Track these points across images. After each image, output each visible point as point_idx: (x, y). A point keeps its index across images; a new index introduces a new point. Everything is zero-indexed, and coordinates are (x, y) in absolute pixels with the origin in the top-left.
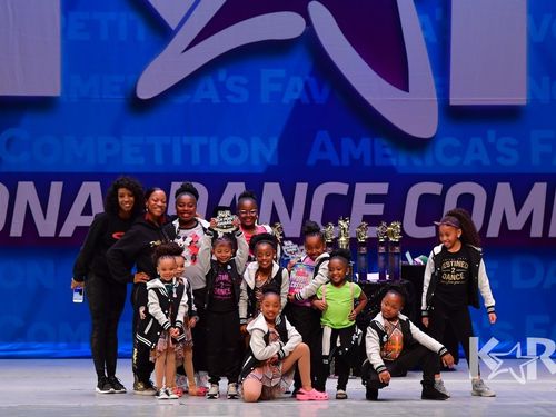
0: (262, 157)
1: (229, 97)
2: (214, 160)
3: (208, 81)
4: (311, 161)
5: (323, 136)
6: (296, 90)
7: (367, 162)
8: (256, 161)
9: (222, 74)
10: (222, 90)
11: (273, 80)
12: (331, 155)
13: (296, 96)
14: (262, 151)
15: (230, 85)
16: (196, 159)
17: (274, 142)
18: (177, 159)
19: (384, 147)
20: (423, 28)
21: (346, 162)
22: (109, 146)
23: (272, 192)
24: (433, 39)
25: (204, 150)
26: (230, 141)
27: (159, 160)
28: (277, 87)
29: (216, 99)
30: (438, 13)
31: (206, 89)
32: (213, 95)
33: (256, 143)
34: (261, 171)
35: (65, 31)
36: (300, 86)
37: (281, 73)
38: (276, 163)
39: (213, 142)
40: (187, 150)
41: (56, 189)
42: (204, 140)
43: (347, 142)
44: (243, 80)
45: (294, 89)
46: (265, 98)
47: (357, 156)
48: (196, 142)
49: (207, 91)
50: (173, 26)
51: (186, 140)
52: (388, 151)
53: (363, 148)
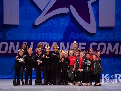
0: (60, 37)
1: (53, 25)
2: (50, 38)
3: (49, 22)
4: (70, 38)
5: (73, 33)
6: (67, 24)
7: (82, 38)
8: (59, 38)
9: (52, 20)
10: (52, 23)
11: (62, 22)
12: (74, 37)
13: (67, 25)
14: (60, 36)
15: (54, 23)
16: (47, 38)
17: (63, 34)
18: (43, 38)
19: (85, 35)
20: (93, 11)
21: (77, 38)
22: (29, 35)
23: (62, 44)
24: (95, 13)
25: (48, 36)
26: (54, 34)
27: (39, 38)
28: (63, 23)
29: (51, 26)
30: (97, 8)
31: (49, 23)
32: (50, 25)
33: (59, 35)
34: (60, 40)
35: (20, 11)
36: (68, 23)
37: (64, 20)
38: (63, 38)
39: (50, 34)
40: (45, 36)
41: (18, 44)
42: (48, 34)
43: (77, 34)
44: (56, 21)
45: (67, 23)
46: (61, 25)
47: (79, 37)
48: (47, 34)
49: (49, 24)
50: (42, 10)
51: (45, 34)
52: (86, 36)
53: (81, 36)
